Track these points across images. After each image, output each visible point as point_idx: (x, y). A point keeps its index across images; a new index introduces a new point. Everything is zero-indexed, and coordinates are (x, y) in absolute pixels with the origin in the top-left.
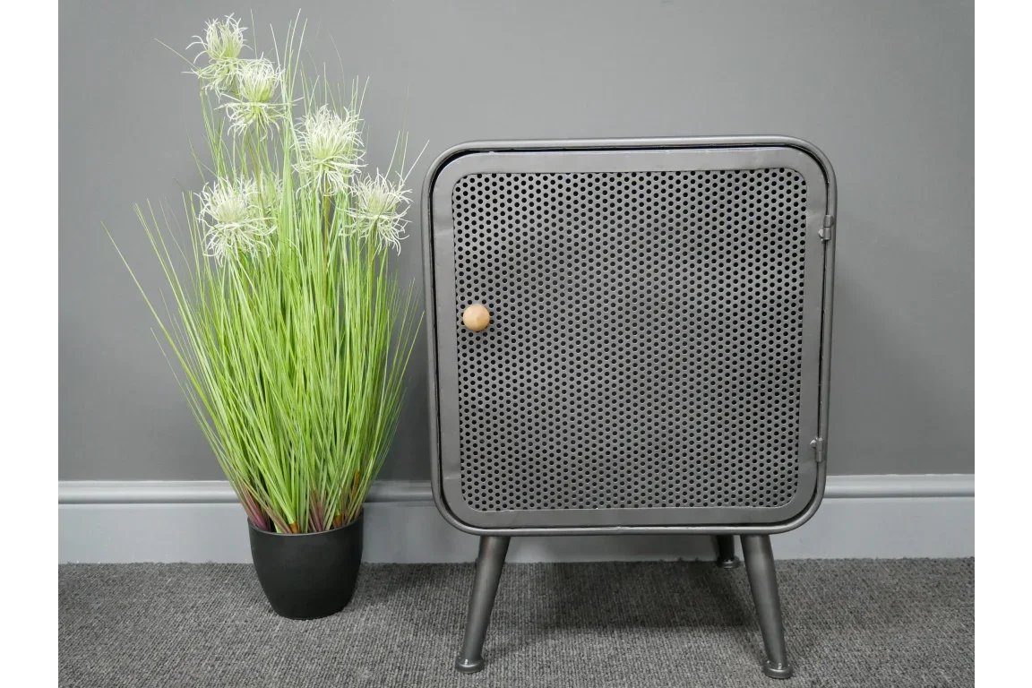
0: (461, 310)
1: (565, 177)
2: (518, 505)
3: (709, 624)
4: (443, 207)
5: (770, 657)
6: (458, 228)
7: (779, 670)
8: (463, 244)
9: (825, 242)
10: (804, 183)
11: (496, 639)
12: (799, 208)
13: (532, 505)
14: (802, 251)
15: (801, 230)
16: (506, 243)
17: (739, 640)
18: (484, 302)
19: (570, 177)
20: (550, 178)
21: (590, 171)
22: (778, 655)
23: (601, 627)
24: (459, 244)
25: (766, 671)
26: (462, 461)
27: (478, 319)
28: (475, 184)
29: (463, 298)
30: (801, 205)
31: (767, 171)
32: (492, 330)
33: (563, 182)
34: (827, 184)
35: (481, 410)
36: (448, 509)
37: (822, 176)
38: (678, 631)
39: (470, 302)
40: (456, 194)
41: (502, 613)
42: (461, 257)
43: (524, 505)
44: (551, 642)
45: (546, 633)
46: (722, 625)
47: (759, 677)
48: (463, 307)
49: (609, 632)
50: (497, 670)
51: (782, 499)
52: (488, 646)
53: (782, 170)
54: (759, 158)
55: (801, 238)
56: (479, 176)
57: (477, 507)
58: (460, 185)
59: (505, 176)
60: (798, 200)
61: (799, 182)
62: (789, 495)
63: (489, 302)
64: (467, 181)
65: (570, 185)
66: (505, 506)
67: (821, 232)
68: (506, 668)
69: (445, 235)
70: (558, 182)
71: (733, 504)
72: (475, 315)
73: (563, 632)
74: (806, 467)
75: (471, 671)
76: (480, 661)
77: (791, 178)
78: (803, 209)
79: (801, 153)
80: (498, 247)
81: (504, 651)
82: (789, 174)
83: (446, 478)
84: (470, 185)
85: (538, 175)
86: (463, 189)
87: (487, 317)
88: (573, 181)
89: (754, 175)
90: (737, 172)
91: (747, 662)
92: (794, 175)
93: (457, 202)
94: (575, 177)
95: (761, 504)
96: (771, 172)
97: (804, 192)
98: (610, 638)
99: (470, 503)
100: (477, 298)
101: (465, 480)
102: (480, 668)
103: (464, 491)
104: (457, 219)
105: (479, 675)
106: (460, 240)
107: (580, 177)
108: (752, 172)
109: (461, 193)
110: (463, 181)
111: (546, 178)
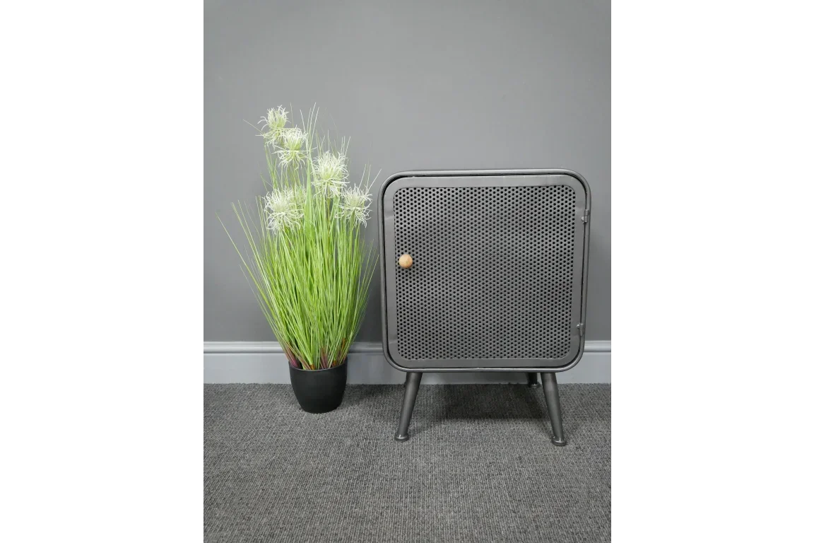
0: (398, 257)
1: (451, 190)
2: (427, 357)
3: (524, 417)
4: (389, 205)
5: (555, 434)
6: (396, 215)
7: (560, 441)
8: (398, 224)
9: (585, 223)
10: (574, 193)
11: (415, 424)
12: (571, 206)
13: (434, 357)
14: (573, 228)
15: (572, 217)
16: (421, 223)
17: (539, 426)
18: (410, 253)
19: (454, 189)
20: (444, 190)
21: (464, 187)
22: (559, 434)
23: (469, 419)
24: (397, 224)
25: (553, 442)
26: (398, 334)
27: (407, 262)
28: (405, 193)
29: (399, 251)
30: (573, 204)
31: (555, 187)
32: (414, 267)
33: (450, 192)
34: (586, 194)
35: (408, 308)
36: (391, 358)
37: (583, 190)
38: (508, 421)
39: (402, 253)
40: (396, 198)
41: (418, 410)
42: (398, 230)
43: (429, 357)
44: (443, 426)
45: (441, 421)
46: (531, 418)
47: (549, 444)
48: (399, 256)
49: (473, 421)
50: (416, 440)
51: (562, 354)
52: (411, 428)
53: (563, 186)
54: (551, 180)
55: (572, 221)
56: (408, 189)
57: (406, 357)
58: (398, 194)
59: (420, 189)
60: (571, 201)
61: (572, 193)
62: (566, 352)
63: (412, 253)
64: (401, 191)
65: (454, 194)
66: (420, 357)
67: (583, 218)
68: (420, 440)
69: (390, 219)
70: (448, 192)
71: (537, 357)
72: (405, 260)
73: (449, 421)
74: (575, 339)
75: (403, 441)
76: (407, 436)
77: (568, 191)
78: (574, 206)
79: (572, 178)
80: (417, 225)
81: (419, 430)
82: (566, 189)
83: (390, 343)
84: (403, 194)
85: (438, 188)
86: (399, 196)
87: (411, 261)
88: (456, 191)
89: (548, 189)
90: (540, 187)
91: (544, 438)
92: (569, 189)
93: (396, 202)
94: (457, 189)
95: (551, 357)
96: (557, 188)
97: (574, 197)
99: (402, 355)
100: (406, 251)
101: (399, 344)
102: (407, 439)
103: (399, 350)
104: (396, 211)
105: (406, 443)
106: (398, 222)
107: (459, 189)
108: (547, 187)
109: (398, 198)
110: (399, 191)
111: (441, 190)
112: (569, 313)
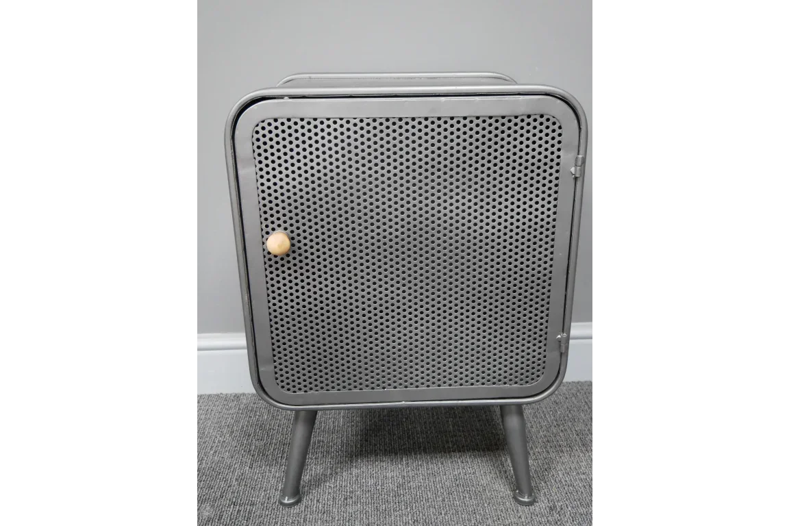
0: (266, 236)
1: (353, 121)
2: (322, 388)
4: (245, 147)
5: (518, 488)
6: (259, 166)
7: (526, 500)
8: (264, 181)
9: (576, 179)
10: (560, 128)
12: (555, 149)
13: (333, 388)
15: (556, 168)
16: (302, 179)
17: (496, 465)
18: (286, 229)
19: (357, 121)
20: (339, 122)
21: (374, 116)
22: (524, 487)
23: (393, 454)
24: (261, 181)
25: (515, 498)
26: (274, 356)
27: (280, 246)
28: (272, 128)
29: (267, 226)
30: (557, 146)
31: (529, 116)
32: (294, 252)
33: (350, 126)
34: (580, 128)
35: (287, 317)
36: (264, 390)
37: (576, 121)
39: (273, 229)
40: (256, 136)
42: (263, 191)
43: (326, 388)
44: (355, 471)
45: (351, 462)
47: (510, 503)
48: (268, 233)
49: (399, 460)
50: (316, 499)
51: (533, 379)
52: (306, 478)
53: (542, 116)
54: (521, 105)
55: (555, 175)
56: (276, 120)
57: (289, 390)
58: (259, 128)
59: (298, 121)
60: (555, 142)
61: (556, 127)
62: (538, 376)
63: (290, 229)
64: (265, 124)
65: (357, 128)
66: (311, 389)
67: (573, 170)
68: (318, 501)
69: (248, 173)
70: (346, 126)
71: (494, 383)
72: (278, 242)
73: (364, 461)
74: (553, 356)
75: (290, 505)
76: (298, 493)
77: (549, 123)
78: (559, 150)
79: (559, 101)
80: (295, 183)
81: (318, 482)
82: (548, 120)
83: (261, 369)
84: (268, 128)
85: (328, 119)
86: (262, 132)
87: (287, 243)
88: (360, 125)
89: (518, 121)
90: (503, 117)
91: (502, 489)
92: (552, 120)
93: (257, 144)
94: (362, 121)
96: (532, 118)
97: (560, 135)
98: (400, 466)
99: (283, 387)
100: (279, 226)
101: (277, 370)
102: (298, 502)
103: (277, 379)
104: (258, 159)
105: (296, 509)
106: (262, 177)
107: (366, 121)
108: (516, 117)
109: (260, 136)
110: (261, 125)
111: (335, 122)
112: (546, 318)
